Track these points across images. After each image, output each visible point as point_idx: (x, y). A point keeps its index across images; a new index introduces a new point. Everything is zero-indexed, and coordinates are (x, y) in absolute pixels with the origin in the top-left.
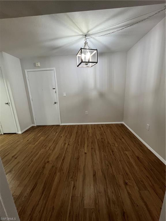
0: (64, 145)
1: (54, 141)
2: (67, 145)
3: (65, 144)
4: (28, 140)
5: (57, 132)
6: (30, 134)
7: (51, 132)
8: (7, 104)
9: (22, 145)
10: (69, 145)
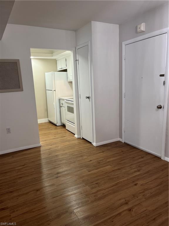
0: (122, 205)
1: (116, 184)
2: (126, 207)
3: (127, 203)
4: (91, 161)
5: (139, 171)
6: (103, 152)
7: (132, 164)
8: (88, 98)
9: (79, 164)
10: (130, 210)
